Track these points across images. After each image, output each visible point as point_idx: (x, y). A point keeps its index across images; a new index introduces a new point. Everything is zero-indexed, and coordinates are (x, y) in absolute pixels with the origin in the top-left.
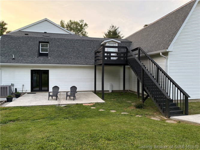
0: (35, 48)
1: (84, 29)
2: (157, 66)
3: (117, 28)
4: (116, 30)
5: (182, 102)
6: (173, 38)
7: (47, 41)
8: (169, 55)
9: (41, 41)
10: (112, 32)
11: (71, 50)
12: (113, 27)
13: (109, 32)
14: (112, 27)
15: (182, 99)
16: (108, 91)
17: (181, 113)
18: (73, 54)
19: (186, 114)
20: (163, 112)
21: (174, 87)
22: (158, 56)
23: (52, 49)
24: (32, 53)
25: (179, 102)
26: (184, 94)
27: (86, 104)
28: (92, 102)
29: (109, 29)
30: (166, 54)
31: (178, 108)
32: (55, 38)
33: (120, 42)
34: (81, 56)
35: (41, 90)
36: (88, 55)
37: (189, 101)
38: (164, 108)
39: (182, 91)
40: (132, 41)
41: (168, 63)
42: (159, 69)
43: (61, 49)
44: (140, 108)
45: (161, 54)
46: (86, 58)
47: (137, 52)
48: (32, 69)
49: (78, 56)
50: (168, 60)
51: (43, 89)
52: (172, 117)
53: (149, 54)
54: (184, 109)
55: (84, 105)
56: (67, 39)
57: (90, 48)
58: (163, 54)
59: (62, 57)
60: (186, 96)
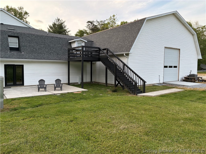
0: (6, 42)
1: (25, 18)
2: (123, 63)
3: (63, 22)
4: (62, 24)
5: (141, 86)
6: (133, 44)
7: (17, 36)
8: (129, 56)
9: (10, 35)
10: (57, 25)
11: (43, 46)
12: (59, 20)
13: (54, 25)
14: (57, 20)
15: (142, 84)
16: (78, 83)
17: (141, 92)
18: (45, 50)
19: (144, 92)
20: (132, 92)
21: (136, 77)
22: (122, 55)
23: (24, 44)
24: (3, 47)
25: (140, 86)
26: (143, 80)
27: (76, 93)
28: (79, 91)
29: (54, 22)
30: (127, 55)
31: (139, 90)
32: (24, 33)
33: (87, 41)
34: (53, 52)
35: (15, 85)
36: (59, 51)
37: (146, 86)
38: (133, 90)
39: (141, 79)
40: (93, 41)
41: (129, 61)
42: (124, 65)
43: (33, 45)
44: (115, 92)
45: (124, 54)
46: (58, 54)
47: (105, 51)
48: (5, 64)
49: (50, 52)
50: (129, 59)
51: (18, 83)
52: (138, 95)
53: (115, 53)
54: (143, 89)
55: (74, 93)
56: (37, 35)
57: (60, 45)
58: (126, 54)
59: (36, 53)
60: (144, 82)
